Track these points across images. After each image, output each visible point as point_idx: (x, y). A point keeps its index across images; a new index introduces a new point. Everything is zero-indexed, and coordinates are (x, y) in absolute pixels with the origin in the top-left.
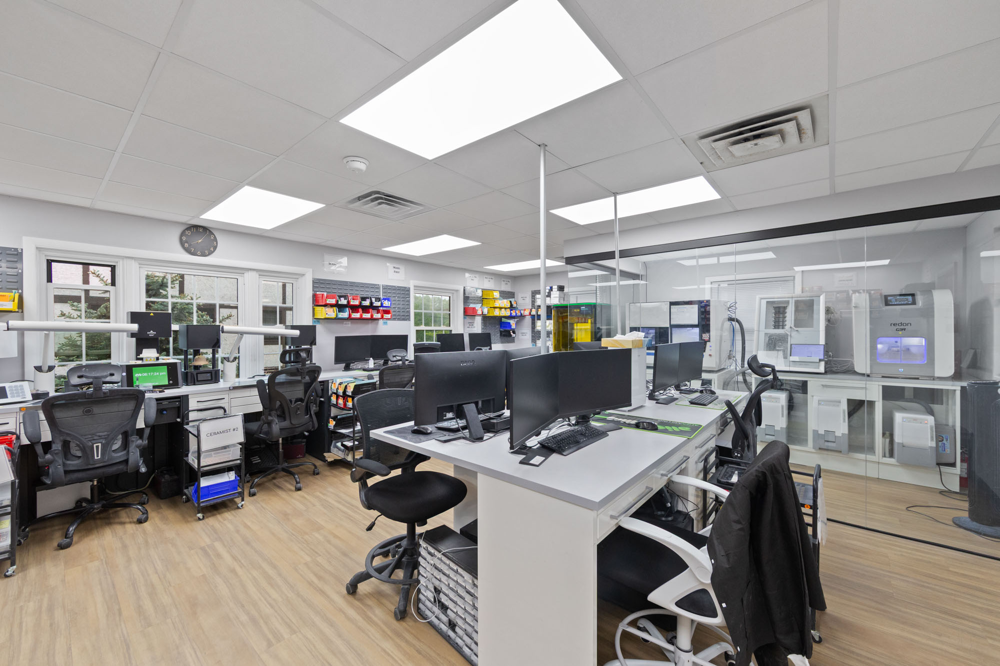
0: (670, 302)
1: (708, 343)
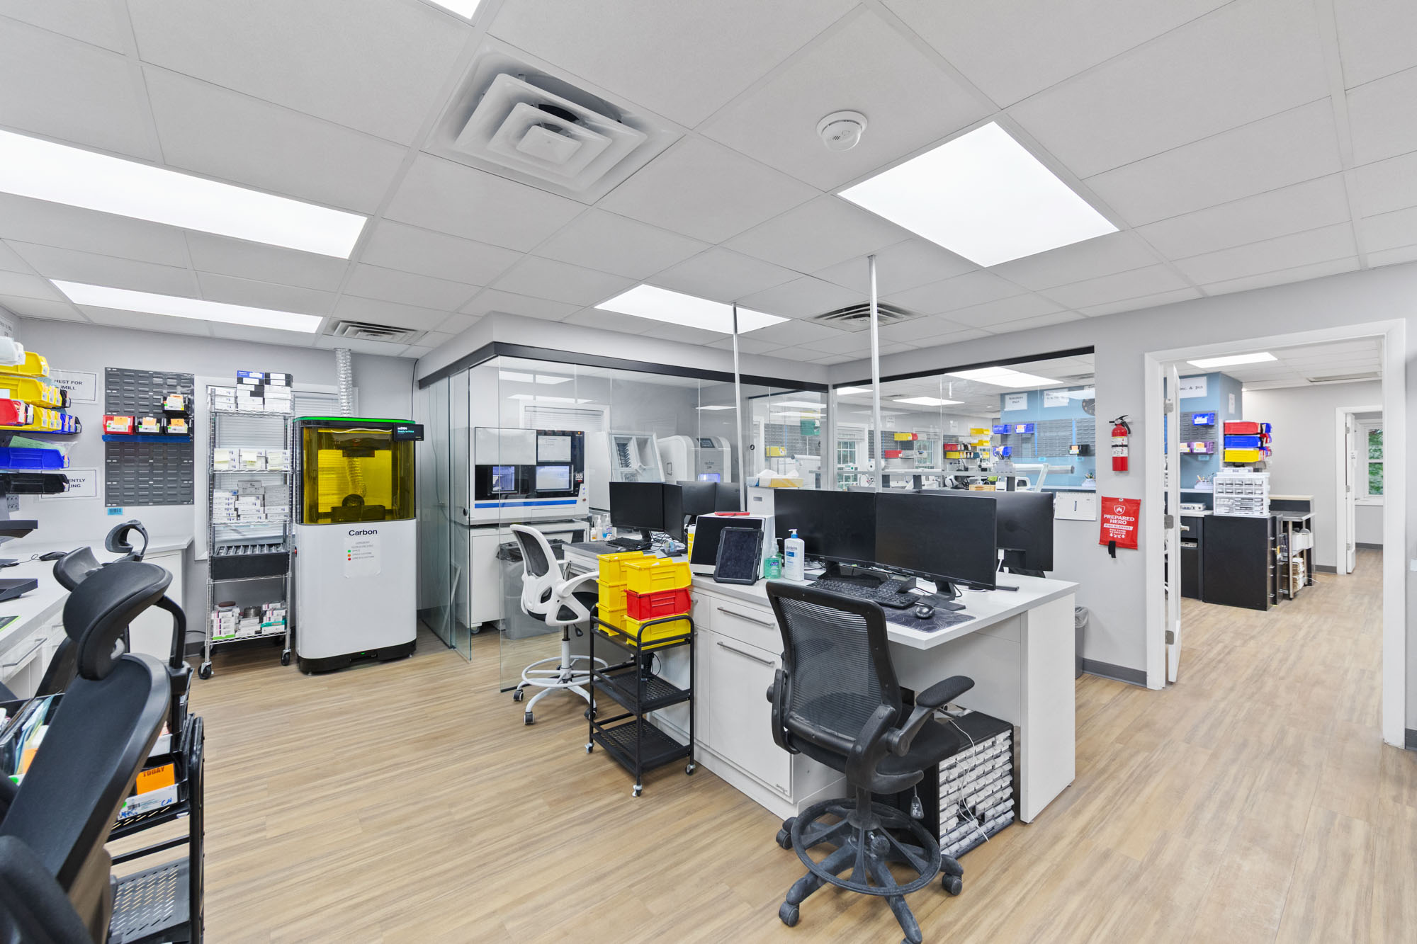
0: (537, 431)
1: (581, 485)
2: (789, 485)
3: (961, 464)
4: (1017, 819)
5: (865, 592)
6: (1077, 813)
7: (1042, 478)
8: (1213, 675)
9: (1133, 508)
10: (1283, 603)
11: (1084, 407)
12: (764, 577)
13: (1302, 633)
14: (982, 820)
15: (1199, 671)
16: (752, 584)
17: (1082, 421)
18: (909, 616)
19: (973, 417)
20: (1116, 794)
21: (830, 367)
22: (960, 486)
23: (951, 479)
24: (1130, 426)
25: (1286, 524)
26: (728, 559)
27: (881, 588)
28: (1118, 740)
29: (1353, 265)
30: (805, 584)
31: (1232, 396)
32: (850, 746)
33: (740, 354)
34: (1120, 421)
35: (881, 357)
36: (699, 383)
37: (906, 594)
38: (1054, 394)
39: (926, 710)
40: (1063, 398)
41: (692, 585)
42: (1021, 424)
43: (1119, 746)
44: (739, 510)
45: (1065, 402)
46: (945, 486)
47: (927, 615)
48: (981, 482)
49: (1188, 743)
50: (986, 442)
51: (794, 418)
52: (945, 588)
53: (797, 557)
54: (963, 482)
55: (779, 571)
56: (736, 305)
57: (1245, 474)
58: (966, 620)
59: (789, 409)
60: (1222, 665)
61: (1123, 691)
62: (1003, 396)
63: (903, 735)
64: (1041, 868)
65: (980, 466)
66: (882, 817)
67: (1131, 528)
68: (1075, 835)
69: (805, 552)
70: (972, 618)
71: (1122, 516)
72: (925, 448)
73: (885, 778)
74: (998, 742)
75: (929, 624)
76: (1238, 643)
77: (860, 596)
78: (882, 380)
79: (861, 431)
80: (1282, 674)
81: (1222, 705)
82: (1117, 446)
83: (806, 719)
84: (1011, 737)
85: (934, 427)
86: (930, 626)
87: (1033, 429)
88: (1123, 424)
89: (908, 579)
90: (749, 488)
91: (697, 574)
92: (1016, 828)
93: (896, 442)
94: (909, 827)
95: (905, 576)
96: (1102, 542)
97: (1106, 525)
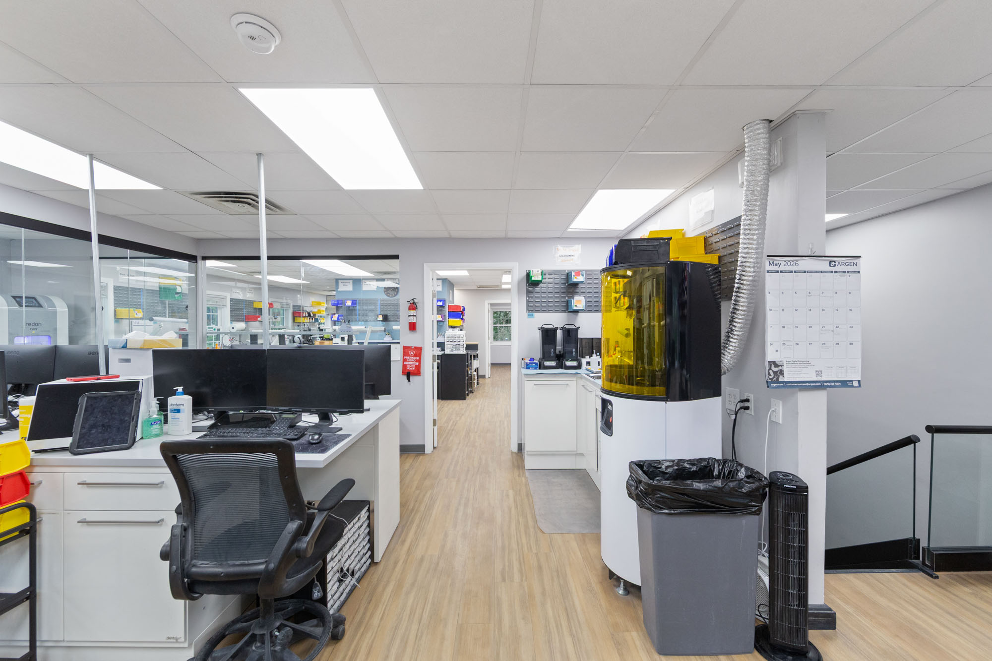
2: (167, 346)
3: (306, 326)
4: (373, 563)
5: (260, 432)
6: (404, 541)
7: (368, 335)
8: (451, 438)
9: (418, 351)
10: (471, 395)
11: (385, 292)
12: (142, 438)
13: (479, 408)
14: (353, 574)
15: (445, 438)
16: (128, 448)
17: (384, 300)
18: (303, 444)
19: (314, 294)
20: (420, 521)
21: (199, 241)
22: (305, 342)
23: (298, 337)
24: (417, 305)
25: (471, 356)
26: (93, 426)
27: (273, 426)
28: (417, 488)
29: (502, 235)
30: (195, 437)
31: (451, 291)
32: (262, 567)
33: (99, 214)
34: (412, 302)
35: (268, 240)
36: (23, 233)
37: (294, 428)
38: (368, 282)
39: (325, 513)
40: (373, 285)
41: (32, 466)
42: (348, 300)
43: (417, 492)
44: (98, 373)
45: (374, 288)
46: (294, 342)
47: (318, 441)
48: (320, 339)
49: (447, 478)
50: (323, 311)
51: (154, 283)
52: (325, 417)
53: (184, 412)
54: (308, 339)
55: (162, 429)
56: (92, 157)
57: (456, 332)
58: (346, 438)
59: (145, 274)
60: (454, 432)
61: (414, 459)
62: (337, 280)
63: (309, 540)
64: (391, 587)
65: (319, 328)
66: (283, 612)
67: (417, 364)
68: (405, 556)
69: (193, 407)
70: (349, 435)
71: (413, 357)
72: (278, 314)
73: (293, 580)
74: (361, 517)
75: (321, 447)
76: (458, 419)
77: (257, 437)
78: (269, 258)
79: (224, 298)
80: (476, 430)
81: (457, 453)
82: (411, 316)
83: (212, 562)
84: (369, 510)
85: (286, 299)
86: (323, 448)
87: (356, 304)
88: (414, 303)
89: (296, 415)
90: (111, 350)
91: (37, 452)
92: (372, 569)
93: (255, 309)
94: (304, 608)
95: (292, 413)
96: (403, 373)
97: (405, 363)
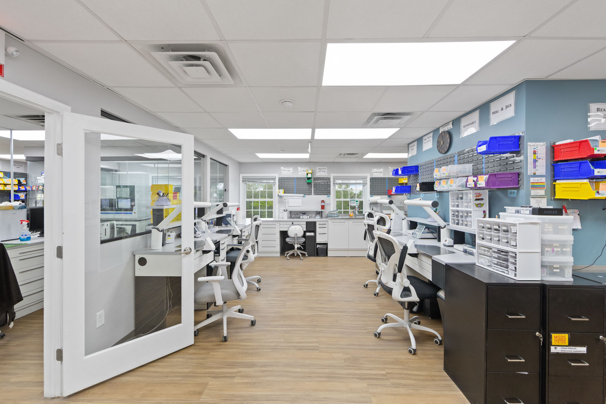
1: (134, 207)
